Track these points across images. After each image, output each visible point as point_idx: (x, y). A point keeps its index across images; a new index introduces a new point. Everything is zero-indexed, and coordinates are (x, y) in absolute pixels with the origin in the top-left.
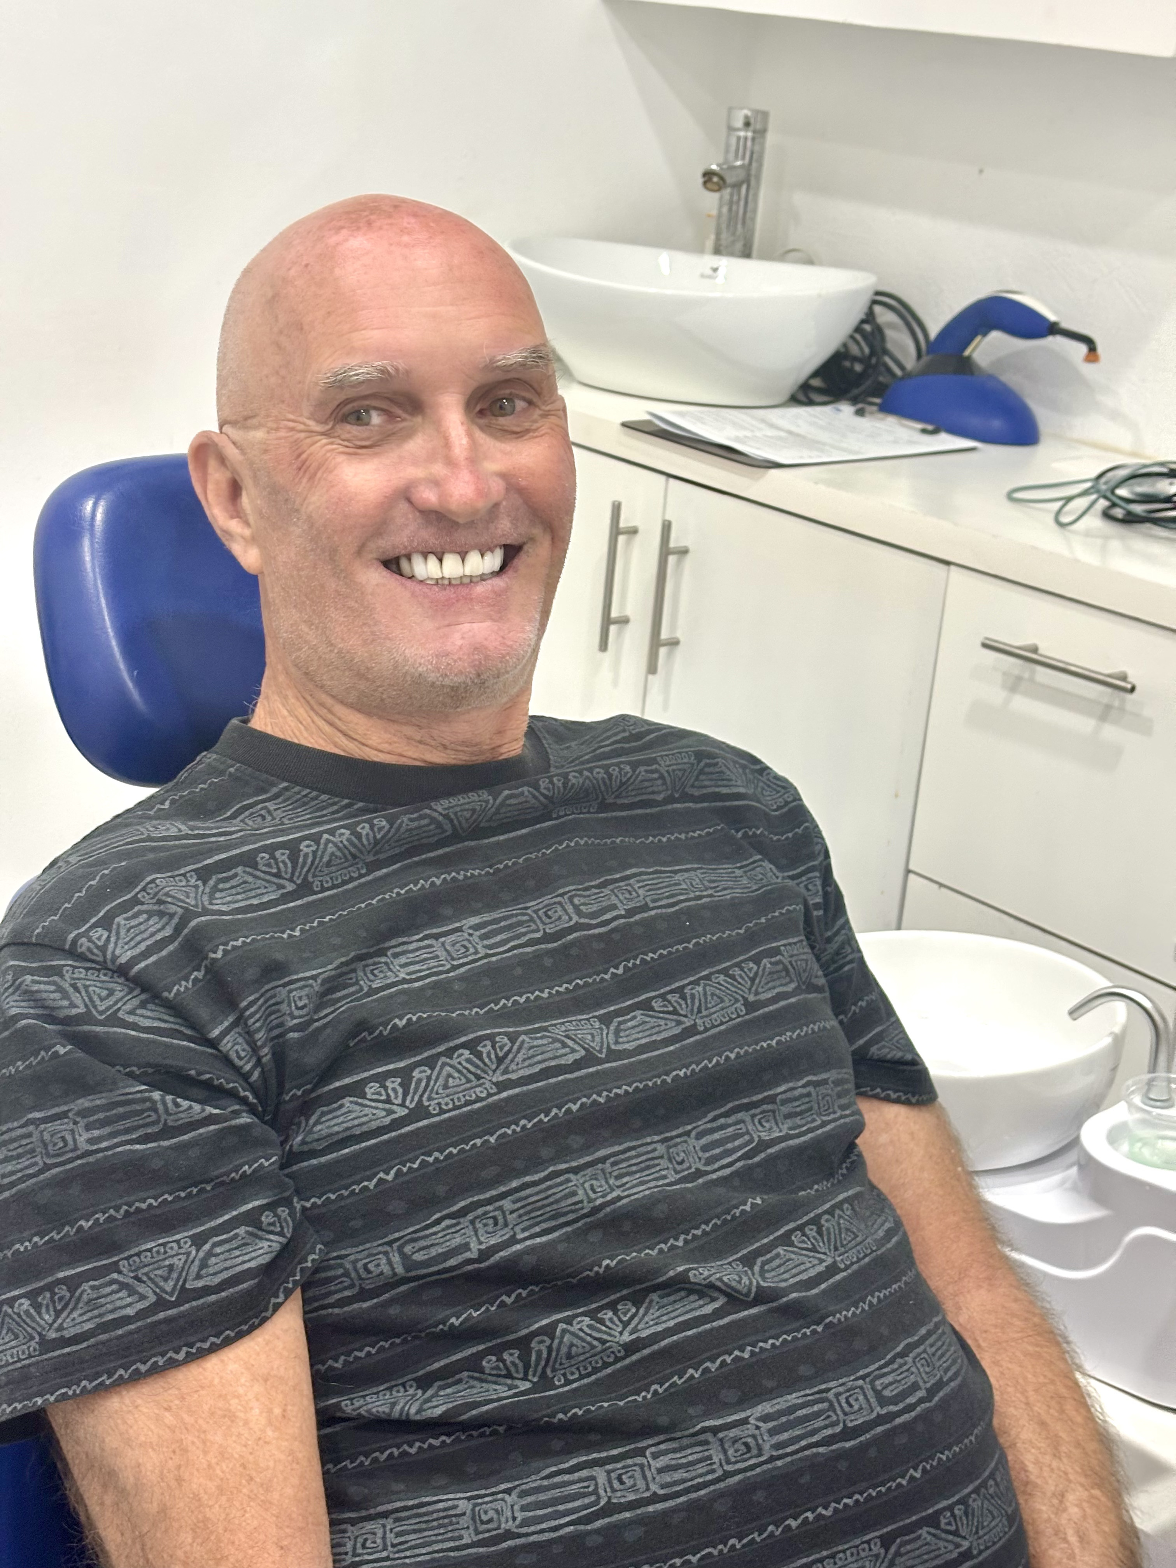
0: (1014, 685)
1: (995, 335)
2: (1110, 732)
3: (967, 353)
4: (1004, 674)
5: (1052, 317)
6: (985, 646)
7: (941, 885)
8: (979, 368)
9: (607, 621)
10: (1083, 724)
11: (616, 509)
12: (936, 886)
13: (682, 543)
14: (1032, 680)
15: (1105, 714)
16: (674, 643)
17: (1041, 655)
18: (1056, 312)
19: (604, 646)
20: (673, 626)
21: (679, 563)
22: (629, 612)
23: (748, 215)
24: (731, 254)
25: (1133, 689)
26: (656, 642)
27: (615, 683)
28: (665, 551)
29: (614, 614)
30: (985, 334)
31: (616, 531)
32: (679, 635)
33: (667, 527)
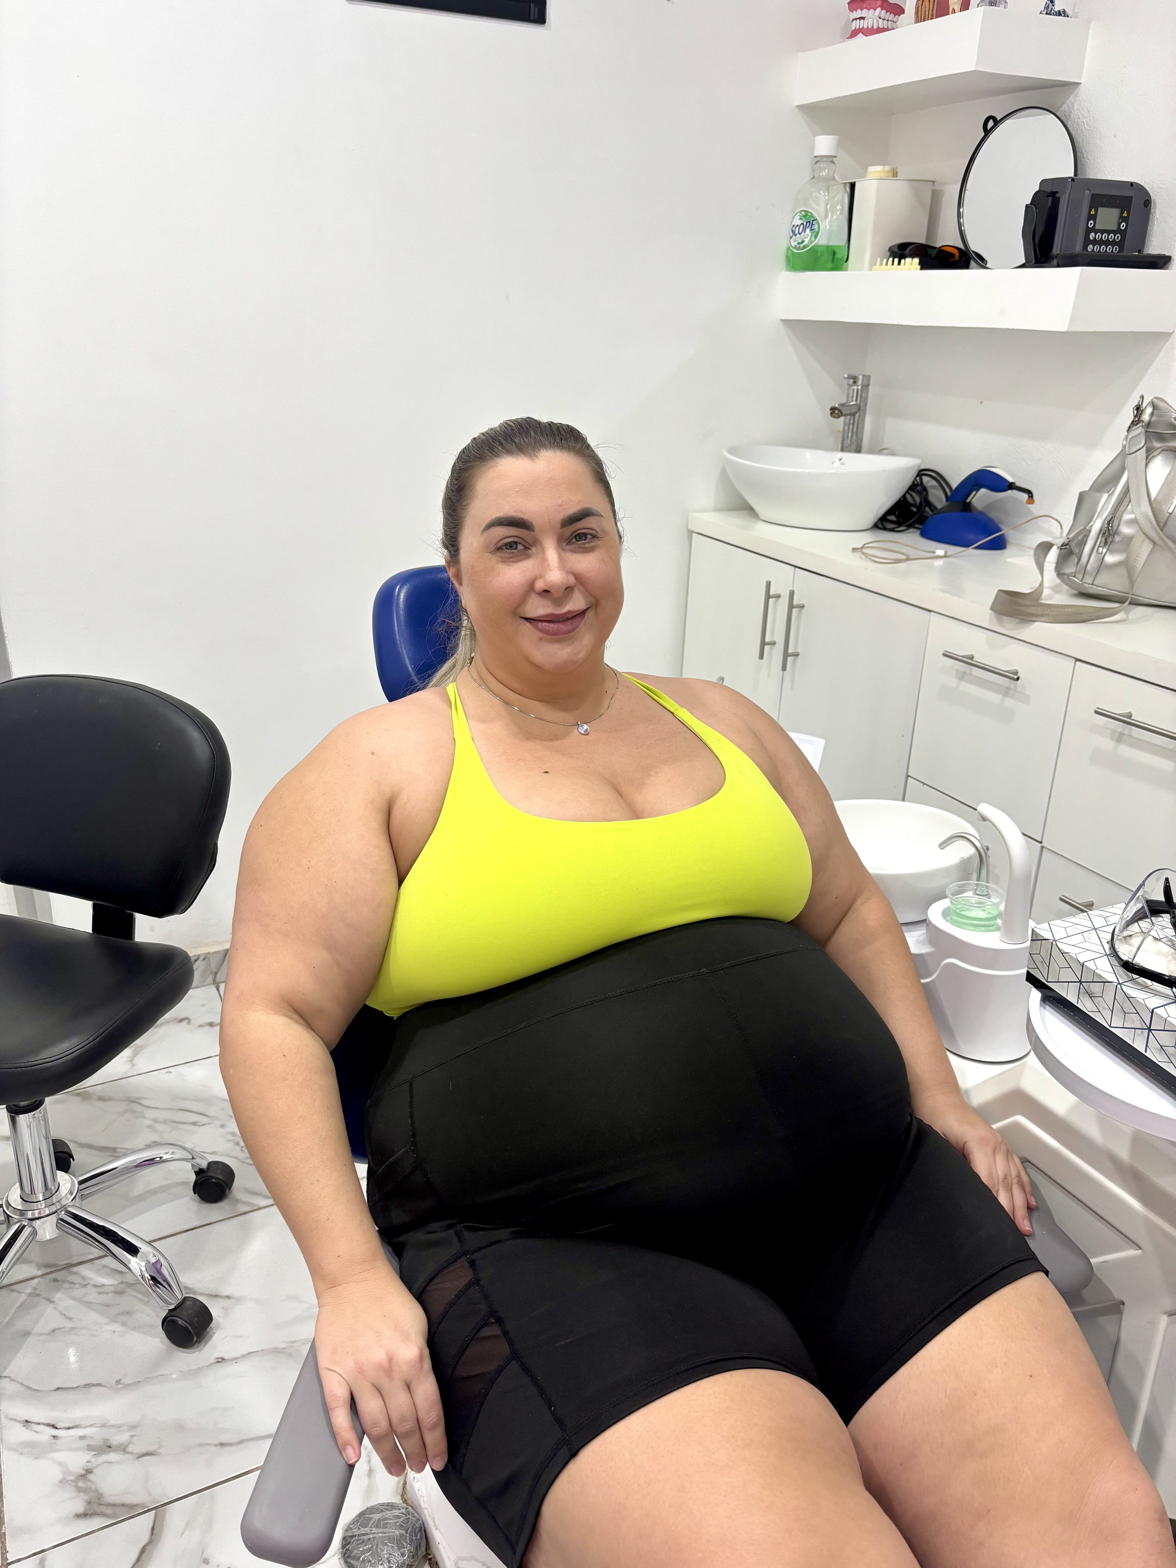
0: (962, 676)
1: (983, 491)
2: (1009, 702)
3: (968, 500)
4: (957, 670)
5: (1010, 479)
6: (944, 655)
7: (924, 784)
8: (976, 509)
9: (763, 643)
10: (995, 698)
11: (768, 584)
12: (922, 784)
13: (802, 602)
14: (970, 674)
15: (1006, 692)
16: (796, 655)
17: (975, 661)
18: (1012, 476)
19: (761, 656)
20: (796, 645)
21: (799, 613)
22: (776, 639)
23: (859, 430)
24: (850, 451)
25: (1018, 679)
26: (786, 655)
27: (769, 676)
28: (791, 606)
29: (767, 640)
30: (978, 490)
31: (768, 597)
32: (799, 650)
33: (792, 594)
